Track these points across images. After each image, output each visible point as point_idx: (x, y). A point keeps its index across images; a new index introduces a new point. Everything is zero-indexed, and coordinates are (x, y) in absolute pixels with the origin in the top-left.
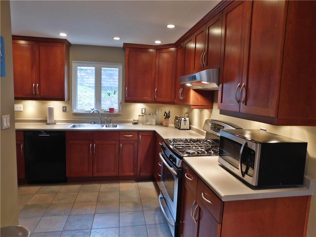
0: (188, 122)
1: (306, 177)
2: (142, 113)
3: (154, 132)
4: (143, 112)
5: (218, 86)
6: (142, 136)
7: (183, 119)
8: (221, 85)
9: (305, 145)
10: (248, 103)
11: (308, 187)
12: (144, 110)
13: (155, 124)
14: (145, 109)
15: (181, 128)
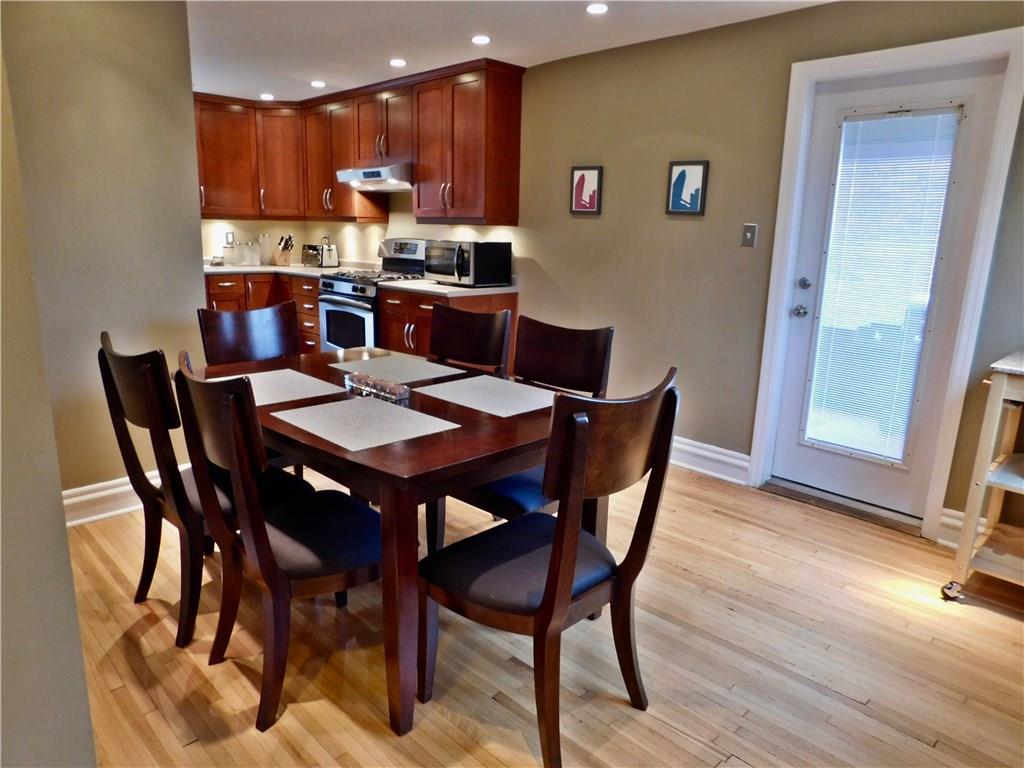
0: (334, 252)
1: (513, 276)
2: (228, 243)
3: (276, 275)
4: (231, 240)
5: (412, 185)
6: (254, 283)
7: (326, 247)
8: (416, 186)
9: (509, 245)
10: (455, 204)
11: (515, 285)
12: (230, 236)
13: (259, 263)
14: (233, 233)
15: (324, 265)
